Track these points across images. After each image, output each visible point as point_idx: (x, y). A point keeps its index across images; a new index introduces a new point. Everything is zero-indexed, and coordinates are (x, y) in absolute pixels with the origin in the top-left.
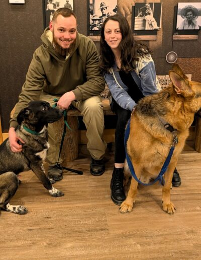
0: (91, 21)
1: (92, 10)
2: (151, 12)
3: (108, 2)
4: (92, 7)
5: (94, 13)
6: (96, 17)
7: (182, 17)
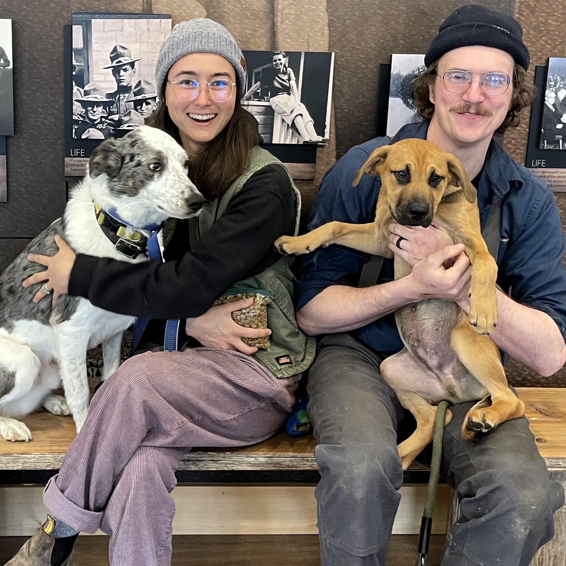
0: (77, 108)
1: (81, 72)
2: (293, 82)
3: (138, 45)
4: (82, 60)
5: (89, 83)
6: (95, 96)
7: (407, 104)
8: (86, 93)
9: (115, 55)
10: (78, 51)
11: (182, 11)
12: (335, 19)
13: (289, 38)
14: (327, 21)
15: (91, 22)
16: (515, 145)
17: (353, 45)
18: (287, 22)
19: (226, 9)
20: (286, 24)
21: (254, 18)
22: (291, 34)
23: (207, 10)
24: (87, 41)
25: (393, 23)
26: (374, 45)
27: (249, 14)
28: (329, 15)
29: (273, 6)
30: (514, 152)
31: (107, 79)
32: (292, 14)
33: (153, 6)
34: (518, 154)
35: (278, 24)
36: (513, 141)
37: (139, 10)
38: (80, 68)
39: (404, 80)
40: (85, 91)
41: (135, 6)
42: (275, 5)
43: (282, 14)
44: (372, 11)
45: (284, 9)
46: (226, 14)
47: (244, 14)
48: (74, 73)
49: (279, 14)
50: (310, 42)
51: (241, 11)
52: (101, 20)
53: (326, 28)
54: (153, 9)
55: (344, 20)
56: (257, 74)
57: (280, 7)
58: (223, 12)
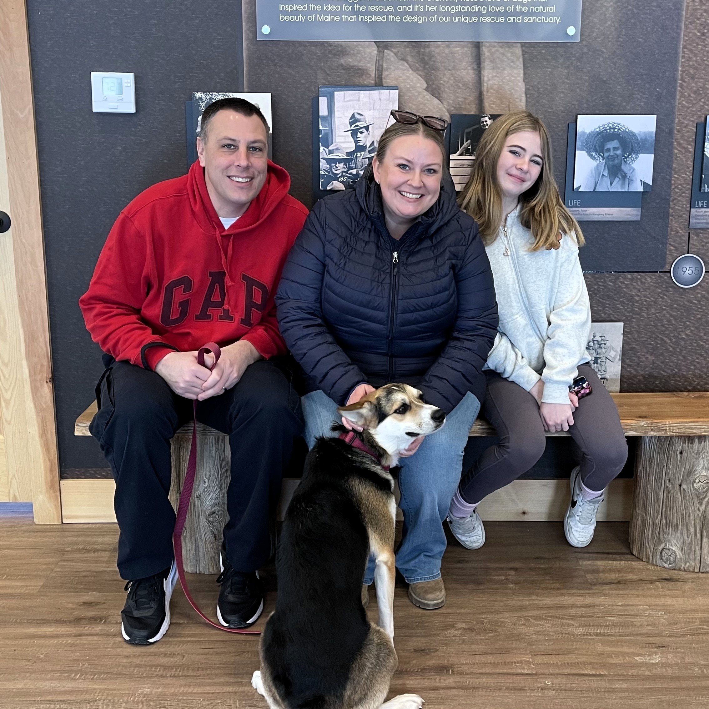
0: (323, 164)
3: (372, 111)
4: (327, 125)
5: (332, 144)
6: (337, 154)
7: (591, 156)
8: (331, 152)
9: (354, 120)
10: (324, 118)
11: (406, 84)
12: (531, 88)
13: (493, 104)
14: (524, 90)
15: (334, 94)
16: (680, 190)
17: (546, 109)
18: (491, 91)
19: (442, 82)
20: (491, 93)
21: (464, 88)
22: (495, 100)
23: (427, 83)
24: (331, 109)
25: (578, 90)
26: (562, 109)
27: (461, 85)
28: (526, 85)
29: (480, 78)
30: (681, 195)
31: (347, 140)
32: (496, 85)
33: (384, 80)
34: (684, 197)
35: (485, 93)
36: (680, 186)
37: (372, 84)
38: (326, 131)
39: (587, 137)
40: (329, 151)
41: (369, 80)
42: (482, 77)
43: (487, 84)
44: (560, 81)
45: (489, 80)
46: (442, 86)
47: (457, 85)
48: (320, 136)
49: (485, 84)
50: (511, 106)
51: (454, 82)
52: (343, 92)
53: (524, 95)
54: (383, 83)
55: (538, 88)
56: (468, 134)
57: (486, 79)
58: (440, 84)
